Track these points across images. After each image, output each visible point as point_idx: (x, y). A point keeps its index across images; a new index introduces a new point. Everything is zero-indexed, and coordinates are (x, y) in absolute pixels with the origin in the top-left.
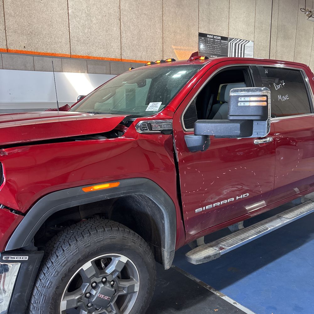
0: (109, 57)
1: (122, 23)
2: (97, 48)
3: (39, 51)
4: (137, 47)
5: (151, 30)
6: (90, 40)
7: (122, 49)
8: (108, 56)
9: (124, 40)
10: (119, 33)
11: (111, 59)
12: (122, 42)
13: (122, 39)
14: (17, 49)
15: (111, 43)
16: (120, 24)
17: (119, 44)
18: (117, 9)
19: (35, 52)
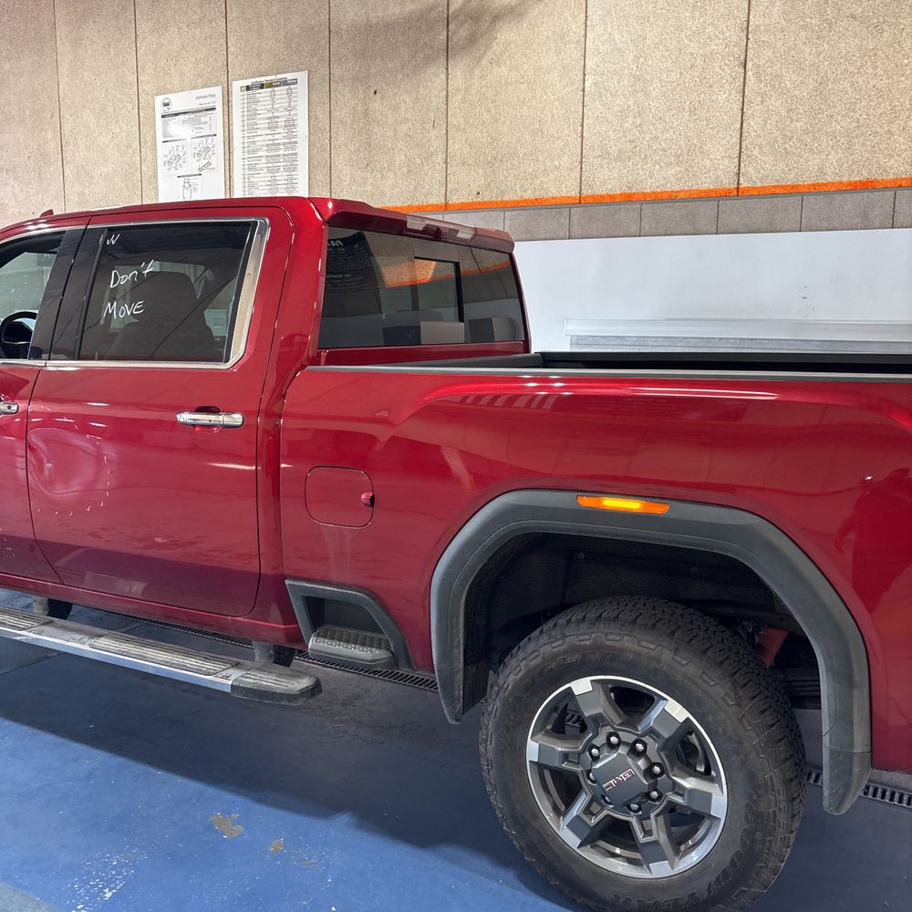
0: (695, 188)
1: (749, 74)
2: (657, 166)
3: (506, 198)
4: (808, 139)
5: (875, 68)
6: (638, 148)
7: (744, 157)
8: (692, 186)
9: (752, 125)
10: (737, 107)
11: (701, 191)
12: (745, 135)
13: (744, 125)
14: (464, 201)
15: (704, 144)
16: (745, 78)
17: (736, 140)
18: (735, 35)
19: (497, 202)
